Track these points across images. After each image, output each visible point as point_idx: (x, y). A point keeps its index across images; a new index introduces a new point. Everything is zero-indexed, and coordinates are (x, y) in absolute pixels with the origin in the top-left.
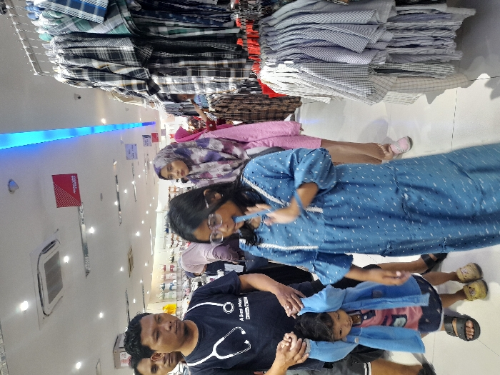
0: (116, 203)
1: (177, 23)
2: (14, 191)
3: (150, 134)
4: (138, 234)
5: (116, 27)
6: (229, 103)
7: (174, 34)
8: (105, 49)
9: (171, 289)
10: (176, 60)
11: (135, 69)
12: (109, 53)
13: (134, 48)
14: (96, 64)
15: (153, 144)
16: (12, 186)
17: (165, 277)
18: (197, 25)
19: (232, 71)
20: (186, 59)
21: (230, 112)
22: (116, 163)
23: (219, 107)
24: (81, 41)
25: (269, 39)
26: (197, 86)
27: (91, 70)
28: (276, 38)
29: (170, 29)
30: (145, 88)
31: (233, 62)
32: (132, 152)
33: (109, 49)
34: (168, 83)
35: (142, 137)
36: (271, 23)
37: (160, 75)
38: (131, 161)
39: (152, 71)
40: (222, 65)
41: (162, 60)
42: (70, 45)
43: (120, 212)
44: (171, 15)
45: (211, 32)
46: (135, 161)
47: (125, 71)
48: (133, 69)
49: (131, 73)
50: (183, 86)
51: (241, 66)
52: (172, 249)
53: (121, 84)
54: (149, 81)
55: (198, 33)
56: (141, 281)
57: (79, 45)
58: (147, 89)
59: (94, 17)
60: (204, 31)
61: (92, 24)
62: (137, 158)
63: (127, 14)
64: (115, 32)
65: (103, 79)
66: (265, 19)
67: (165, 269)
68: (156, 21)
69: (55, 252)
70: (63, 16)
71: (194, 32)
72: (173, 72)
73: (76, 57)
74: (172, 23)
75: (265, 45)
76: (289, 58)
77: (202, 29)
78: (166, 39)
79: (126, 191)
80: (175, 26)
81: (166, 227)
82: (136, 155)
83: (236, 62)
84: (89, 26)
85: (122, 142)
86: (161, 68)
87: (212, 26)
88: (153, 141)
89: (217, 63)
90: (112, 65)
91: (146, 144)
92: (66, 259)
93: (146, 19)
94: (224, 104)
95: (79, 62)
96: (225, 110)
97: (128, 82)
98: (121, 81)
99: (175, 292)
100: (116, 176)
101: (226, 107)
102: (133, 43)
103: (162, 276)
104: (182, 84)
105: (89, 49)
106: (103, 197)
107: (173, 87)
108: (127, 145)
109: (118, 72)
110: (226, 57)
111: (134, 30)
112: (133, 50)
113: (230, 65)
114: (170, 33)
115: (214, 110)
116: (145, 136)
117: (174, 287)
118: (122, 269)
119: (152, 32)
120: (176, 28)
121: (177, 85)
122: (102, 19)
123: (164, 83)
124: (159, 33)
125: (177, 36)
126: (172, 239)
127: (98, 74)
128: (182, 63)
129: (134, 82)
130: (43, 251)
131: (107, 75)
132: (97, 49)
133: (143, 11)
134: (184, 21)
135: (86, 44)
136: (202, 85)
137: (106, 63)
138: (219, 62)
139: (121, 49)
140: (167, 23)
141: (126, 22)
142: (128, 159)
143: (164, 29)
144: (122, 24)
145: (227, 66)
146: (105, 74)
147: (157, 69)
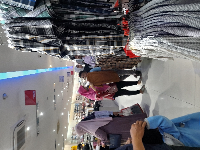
0: (54, 101)
1: (81, 12)
2: (5, 99)
3: (70, 72)
4: (62, 114)
5: (41, 13)
6: (106, 60)
7: (80, 19)
8: (35, 27)
9: (75, 139)
10: (80, 35)
11: (53, 40)
12: (37, 30)
13: (52, 26)
14: (28, 37)
15: (71, 75)
16: (4, 96)
17: (73, 133)
18: (94, 14)
19: (115, 42)
20: (86, 34)
21: (106, 64)
22: (55, 83)
23: (101, 62)
24: (20, 23)
25: (137, 24)
26: (91, 52)
27: (25, 40)
28: (142, 23)
29: (77, 16)
30: (58, 52)
31: (116, 36)
32: (62, 79)
33: (37, 27)
34: (75, 50)
35: (67, 73)
36: (139, 14)
37: (69, 44)
38: (61, 83)
39: (64, 42)
40: (109, 38)
41: (71, 35)
42: (13, 25)
43: (55, 104)
44: (78, 7)
45: (103, 18)
46: (63, 83)
47: (46, 41)
48: (51, 40)
49: (50, 42)
50: (84, 51)
51: (121, 39)
52: (77, 120)
53: (43, 49)
54: (61, 48)
55: (94, 18)
56: (62, 135)
57: (18, 25)
58: (60, 53)
59: (28, 7)
60: (98, 17)
61: (26, 11)
62: (64, 82)
63: (49, 5)
64: (40, 16)
65: (32, 46)
66: (134, 12)
67: (73, 129)
68: (69, 11)
69: (23, 126)
70: (9, 7)
71: (92, 17)
72: (78, 43)
73: (17, 33)
74: (78, 12)
75: (133, 28)
76: (151, 34)
77: (97, 16)
78: (74, 22)
79: (58, 96)
80: (80, 14)
81: (75, 110)
82: (64, 80)
83: (118, 36)
84: (25, 12)
85: (58, 75)
86: (70, 40)
87: (103, 14)
88: (71, 74)
89: (105, 37)
90: (38, 37)
91: (68, 75)
92: (28, 129)
93: (62, 9)
94: (104, 61)
95: (18, 36)
96: (104, 63)
97: (48, 48)
98: (43, 48)
99: (77, 140)
100: (55, 89)
101: (104, 62)
102: (52, 23)
103: (72, 132)
104: (83, 50)
105: (25, 27)
106: (48, 99)
107: (78, 52)
108: (60, 76)
109: (41, 42)
110: (111, 33)
111: (53, 15)
112: (51, 27)
113: (114, 38)
114: (77, 18)
115: (98, 63)
116: (68, 72)
117: (77, 138)
118: (54, 131)
119: (66, 17)
120: (81, 15)
121: (80, 51)
122: (33, 7)
123: (73, 50)
124: (70, 18)
125: (81, 20)
126: (77, 116)
127: (29, 43)
128: (84, 37)
129: (52, 48)
130: (17, 126)
131: (35, 43)
132: (30, 27)
133: (61, 4)
134: (86, 11)
135: (23, 24)
136: (94, 51)
137: (34, 36)
138: (107, 36)
139: (44, 27)
140: (75, 12)
141: (48, 10)
142: (60, 82)
143: (73, 16)
144: (45, 10)
145: (112, 39)
146: (33, 43)
147: (68, 41)
